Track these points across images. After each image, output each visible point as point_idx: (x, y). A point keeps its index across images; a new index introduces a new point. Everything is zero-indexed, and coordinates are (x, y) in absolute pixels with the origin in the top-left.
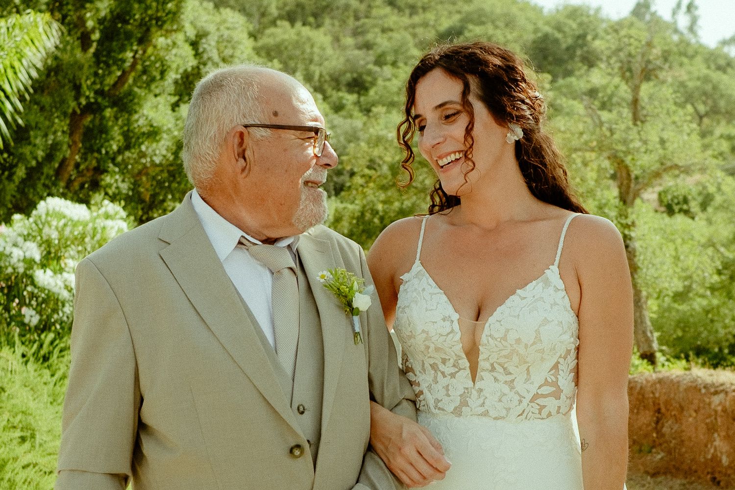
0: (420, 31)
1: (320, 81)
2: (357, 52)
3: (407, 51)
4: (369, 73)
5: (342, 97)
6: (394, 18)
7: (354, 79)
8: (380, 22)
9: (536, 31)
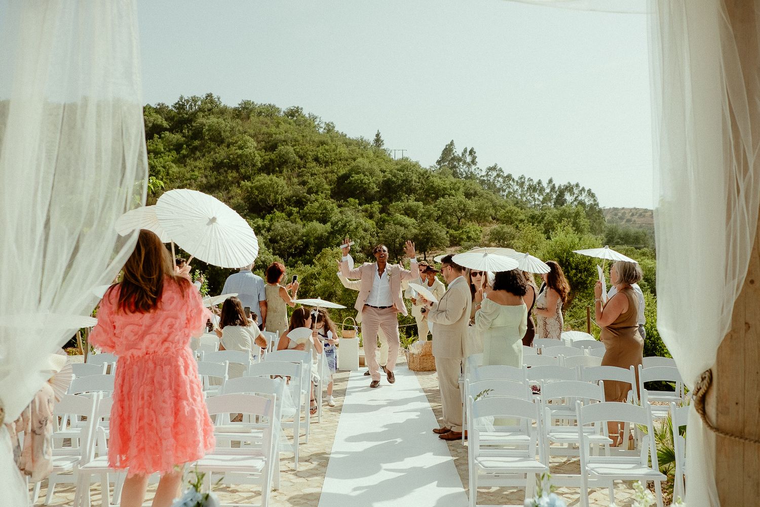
0: (329, 175)
1: (281, 201)
2: (298, 187)
3: (323, 186)
4: (305, 197)
5: (291, 209)
6: (317, 168)
7: (297, 200)
8: (311, 170)
9: (385, 176)
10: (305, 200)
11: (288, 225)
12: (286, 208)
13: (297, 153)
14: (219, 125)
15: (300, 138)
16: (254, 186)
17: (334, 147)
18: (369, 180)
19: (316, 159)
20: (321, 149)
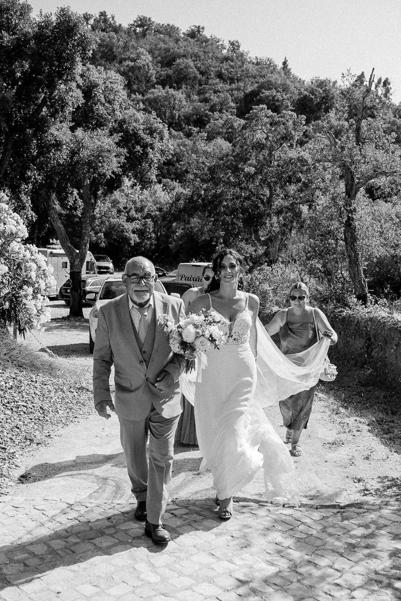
0: (235, 92)
1: (178, 119)
2: (200, 104)
3: (228, 103)
4: (206, 115)
5: (191, 129)
6: (221, 85)
7: (198, 119)
8: (213, 87)
9: (300, 94)
10: (207, 119)
11: (186, 143)
12: (185, 128)
13: (198, 69)
14: (110, 40)
15: (201, 54)
16: (146, 100)
17: (239, 63)
18: (282, 97)
19: (220, 76)
20: (225, 65)
